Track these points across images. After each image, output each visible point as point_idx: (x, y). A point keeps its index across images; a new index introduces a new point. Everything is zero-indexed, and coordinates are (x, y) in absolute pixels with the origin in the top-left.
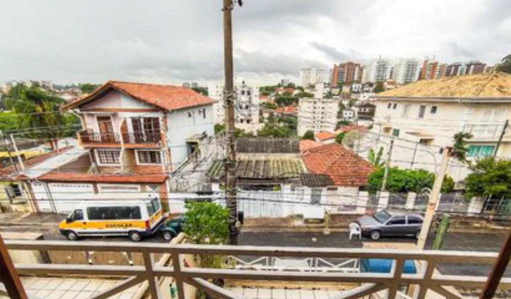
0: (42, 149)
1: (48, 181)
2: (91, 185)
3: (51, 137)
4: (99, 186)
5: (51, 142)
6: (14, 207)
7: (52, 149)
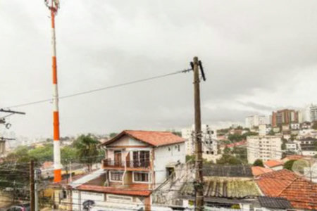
0: (84, 170)
1: (80, 190)
2: (103, 195)
3: (90, 162)
4: (108, 195)
5: (88, 166)
6: (60, 206)
7: (89, 170)
